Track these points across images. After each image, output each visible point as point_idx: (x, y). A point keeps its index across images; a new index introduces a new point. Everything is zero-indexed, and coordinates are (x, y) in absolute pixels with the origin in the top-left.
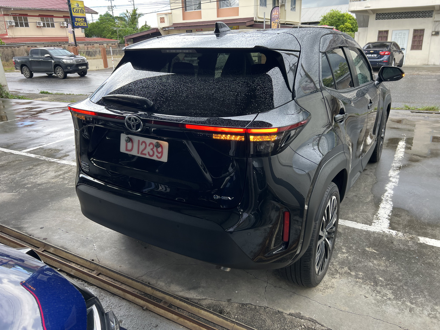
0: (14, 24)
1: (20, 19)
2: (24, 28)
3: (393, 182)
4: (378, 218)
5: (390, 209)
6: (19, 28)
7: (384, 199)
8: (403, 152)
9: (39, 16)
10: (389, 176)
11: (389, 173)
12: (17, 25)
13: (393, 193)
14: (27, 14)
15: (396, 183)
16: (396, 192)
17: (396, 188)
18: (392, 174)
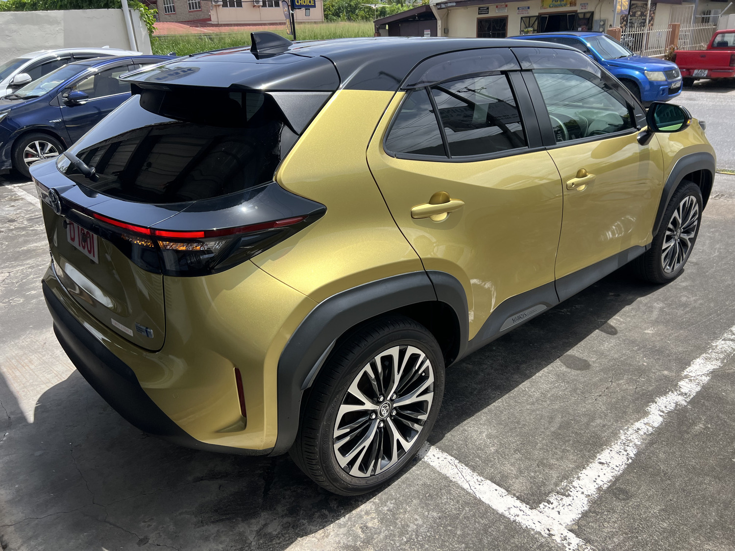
0: (221, 2)
2: (235, 9)
3: (682, 394)
4: (567, 490)
5: (617, 469)
6: (229, 9)
7: (623, 437)
10: (685, 373)
11: (689, 365)
12: (225, 5)
13: (656, 425)
15: (686, 398)
16: (670, 422)
17: (677, 410)
18: (694, 371)
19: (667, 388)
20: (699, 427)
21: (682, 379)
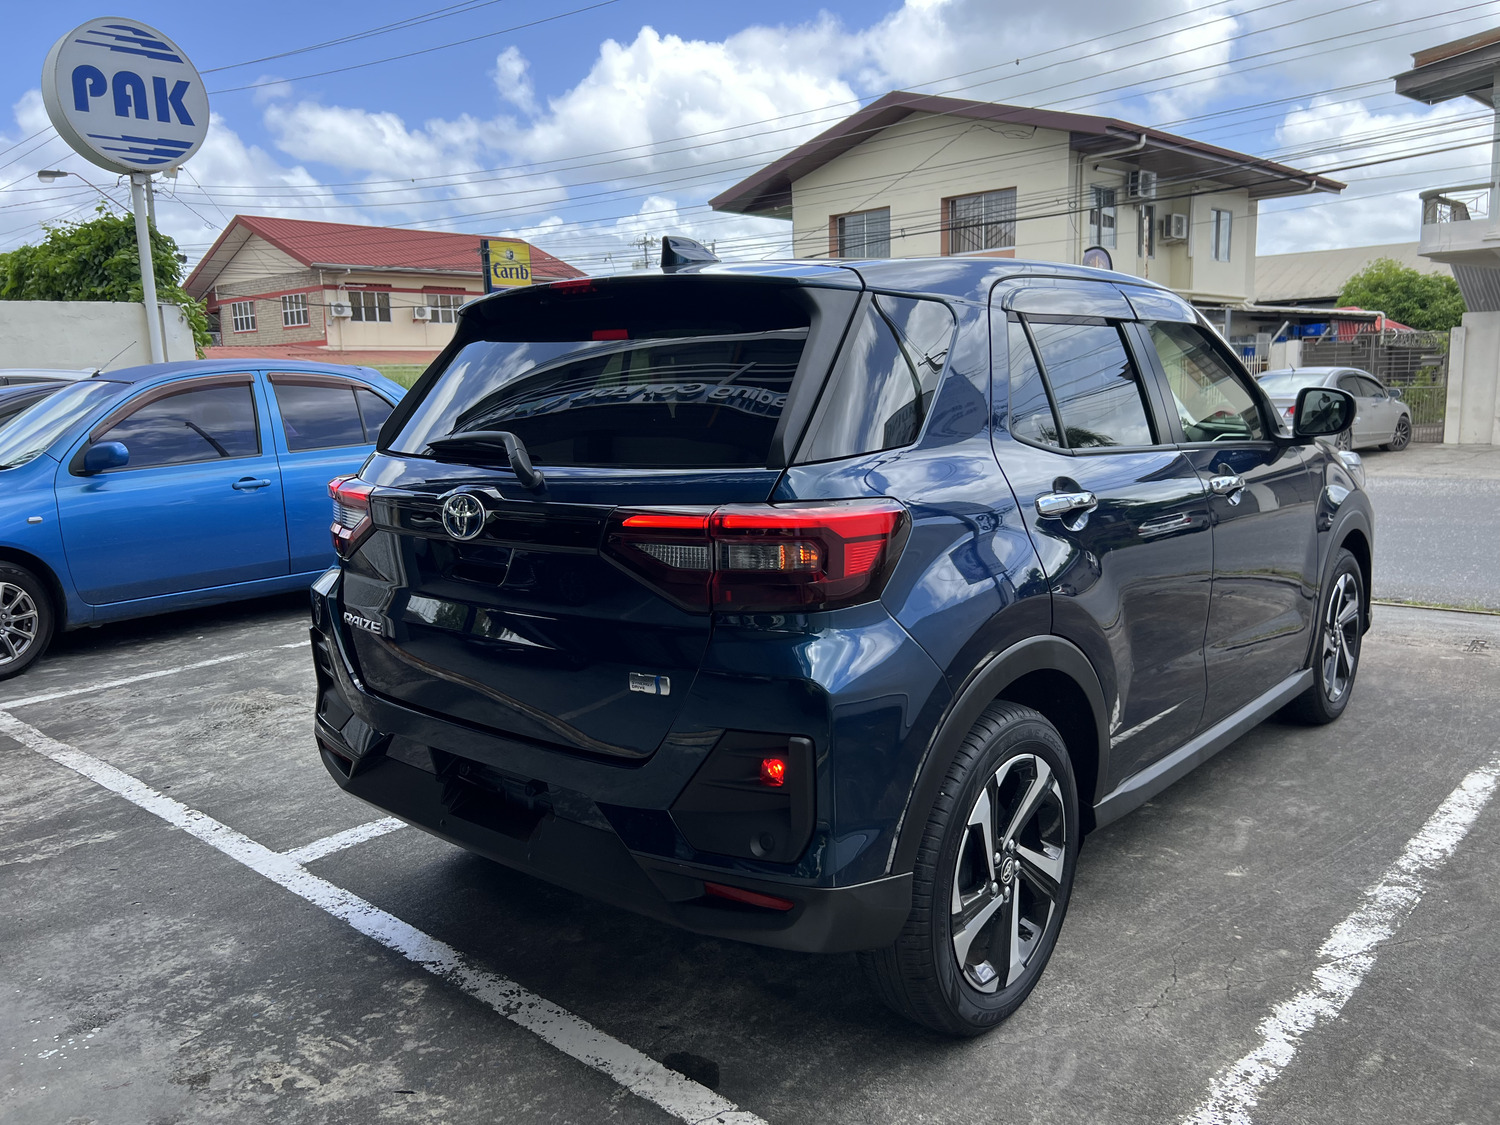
0: (349, 312)
1: (369, 298)
2: (378, 324)
6: (363, 324)
8: (1462, 829)
9: (425, 290)
10: (1323, 952)
12: (357, 317)
14: (390, 286)
15: (1334, 1002)
16: (1311, 1056)
17: (1322, 1029)
18: (1340, 947)
19: (1291, 983)
20: (1374, 1060)
21: (1319, 963)
